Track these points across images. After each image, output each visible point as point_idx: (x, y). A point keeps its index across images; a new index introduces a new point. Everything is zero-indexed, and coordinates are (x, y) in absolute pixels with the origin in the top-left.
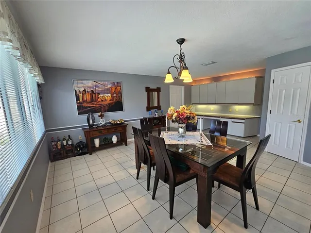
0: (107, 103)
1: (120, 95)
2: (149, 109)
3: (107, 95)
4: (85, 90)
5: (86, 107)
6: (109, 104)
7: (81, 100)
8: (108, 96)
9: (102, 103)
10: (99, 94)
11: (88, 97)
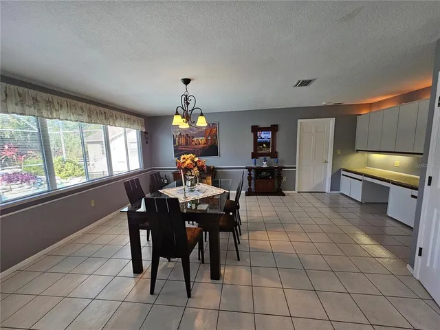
0: (200, 146)
1: (215, 138)
2: (255, 155)
3: (201, 138)
4: (181, 134)
5: (181, 151)
6: (203, 148)
7: (177, 144)
8: (202, 140)
9: (196, 146)
10: (193, 137)
11: (183, 141)
